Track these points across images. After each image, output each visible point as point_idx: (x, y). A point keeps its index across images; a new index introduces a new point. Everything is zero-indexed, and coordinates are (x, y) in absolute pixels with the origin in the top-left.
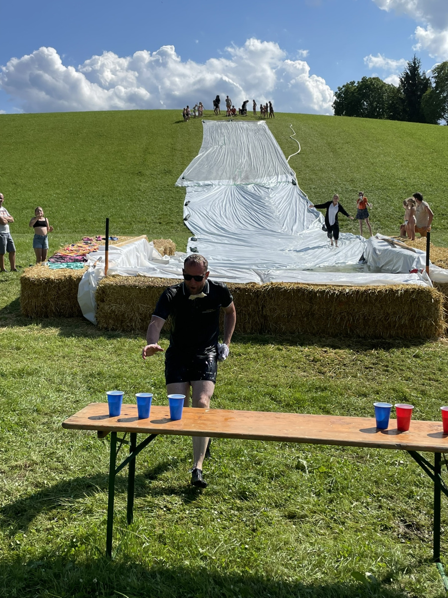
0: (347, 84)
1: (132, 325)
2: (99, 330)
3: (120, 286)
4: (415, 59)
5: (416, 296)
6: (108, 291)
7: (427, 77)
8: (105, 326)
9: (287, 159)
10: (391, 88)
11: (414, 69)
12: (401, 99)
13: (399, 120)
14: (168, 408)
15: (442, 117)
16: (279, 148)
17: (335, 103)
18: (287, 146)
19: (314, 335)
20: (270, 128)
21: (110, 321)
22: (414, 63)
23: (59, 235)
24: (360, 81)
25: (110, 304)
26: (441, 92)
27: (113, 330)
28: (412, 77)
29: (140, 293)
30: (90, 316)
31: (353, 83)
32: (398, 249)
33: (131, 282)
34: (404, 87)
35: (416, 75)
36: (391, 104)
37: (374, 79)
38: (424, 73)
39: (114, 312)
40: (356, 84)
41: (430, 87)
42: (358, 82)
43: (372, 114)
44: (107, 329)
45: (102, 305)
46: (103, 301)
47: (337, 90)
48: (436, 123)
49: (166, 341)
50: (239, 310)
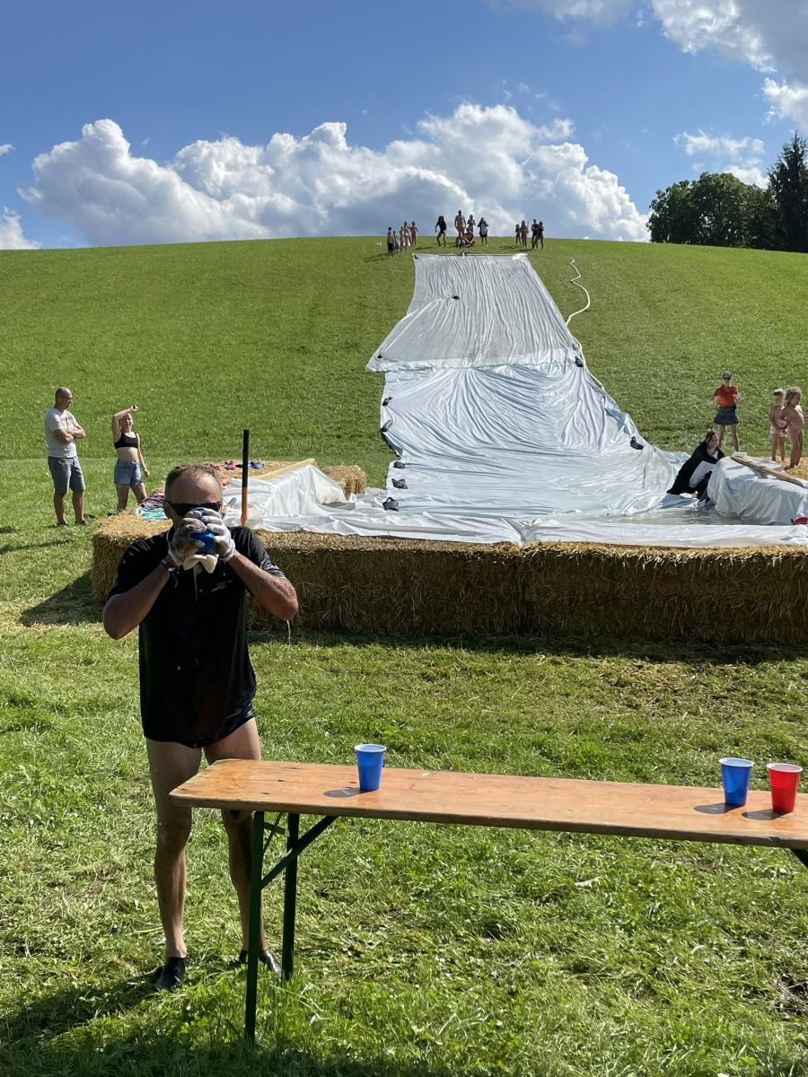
0: (675, 185)
4: (796, 140)
5: (805, 567)
9: (566, 320)
10: (753, 192)
11: (794, 157)
12: (770, 209)
13: (769, 248)
14: (355, 770)
16: (552, 303)
17: (653, 219)
18: (566, 299)
19: (619, 637)
20: (534, 267)
22: (795, 147)
23: (160, 459)
24: (698, 180)
28: (792, 173)
29: (304, 562)
31: (684, 184)
32: (770, 481)
33: (288, 542)
34: (777, 189)
35: (798, 168)
36: (753, 221)
37: (723, 176)
40: (689, 186)
42: (694, 182)
43: (719, 238)
47: (655, 197)
49: (350, 649)
50: (481, 592)
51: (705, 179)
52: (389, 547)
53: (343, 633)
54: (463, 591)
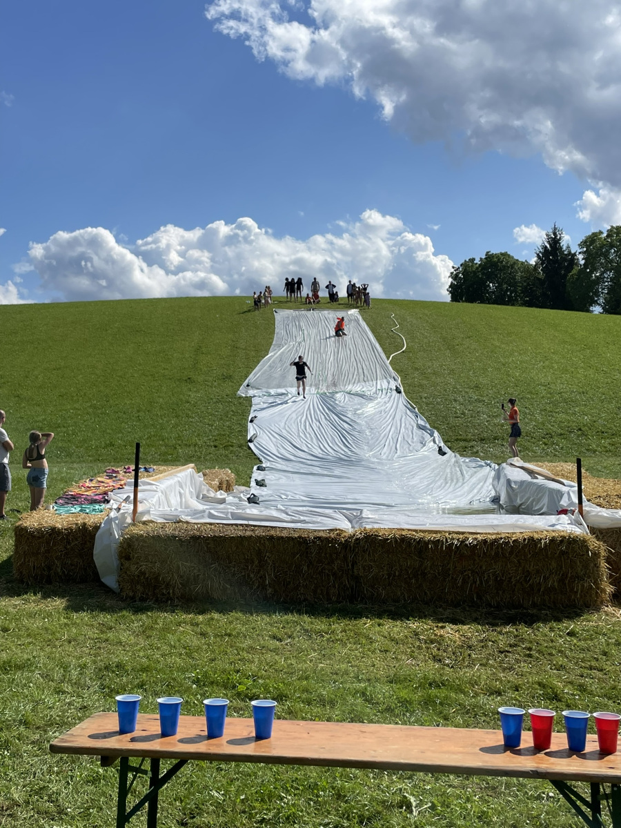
0: (466, 262)
1: (169, 593)
2: (122, 600)
3: (153, 537)
4: (555, 229)
5: (566, 548)
6: (136, 543)
7: (573, 252)
8: (131, 594)
9: (388, 359)
10: (525, 266)
11: (555, 242)
12: (539, 279)
13: (537, 307)
14: (204, 720)
15: (596, 303)
16: (378, 346)
17: (451, 286)
18: (388, 342)
19: (427, 603)
20: (364, 319)
21: (139, 587)
22: (555, 234)
23: (75, 465)
24: (484, 257)
25: (138, 563)
26: (591, 272)
27: (143, 600)
28: (553, 252)
29: (181, 545)
30: (110, 581)
31: (473, 260)
32: (540, 480)
33: (169, 531)
34: (542, 264)
35: (557, 249)
36: (526, 287)
37: (502, 254)
38: (568, 247)
39: (143, 573)
40: (477, 261)
41: (577, 264)
42: (481, 259)
43: (500, 299)
44: (133, 599)
45: (127, 564)
46: (128, 558)
47: (453, 270)
48: (588, 311)
49: (216, 616)
50: (320, 569)
51: (489, 257)
52: (248, 533)
53: (211, 603)
54: (305, 568)
